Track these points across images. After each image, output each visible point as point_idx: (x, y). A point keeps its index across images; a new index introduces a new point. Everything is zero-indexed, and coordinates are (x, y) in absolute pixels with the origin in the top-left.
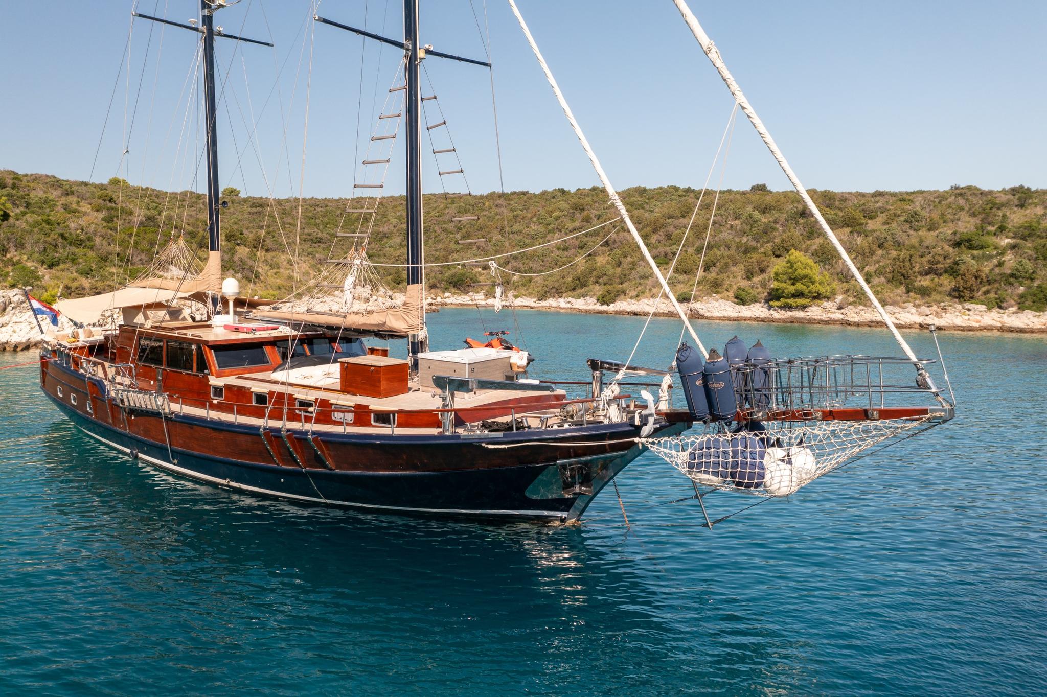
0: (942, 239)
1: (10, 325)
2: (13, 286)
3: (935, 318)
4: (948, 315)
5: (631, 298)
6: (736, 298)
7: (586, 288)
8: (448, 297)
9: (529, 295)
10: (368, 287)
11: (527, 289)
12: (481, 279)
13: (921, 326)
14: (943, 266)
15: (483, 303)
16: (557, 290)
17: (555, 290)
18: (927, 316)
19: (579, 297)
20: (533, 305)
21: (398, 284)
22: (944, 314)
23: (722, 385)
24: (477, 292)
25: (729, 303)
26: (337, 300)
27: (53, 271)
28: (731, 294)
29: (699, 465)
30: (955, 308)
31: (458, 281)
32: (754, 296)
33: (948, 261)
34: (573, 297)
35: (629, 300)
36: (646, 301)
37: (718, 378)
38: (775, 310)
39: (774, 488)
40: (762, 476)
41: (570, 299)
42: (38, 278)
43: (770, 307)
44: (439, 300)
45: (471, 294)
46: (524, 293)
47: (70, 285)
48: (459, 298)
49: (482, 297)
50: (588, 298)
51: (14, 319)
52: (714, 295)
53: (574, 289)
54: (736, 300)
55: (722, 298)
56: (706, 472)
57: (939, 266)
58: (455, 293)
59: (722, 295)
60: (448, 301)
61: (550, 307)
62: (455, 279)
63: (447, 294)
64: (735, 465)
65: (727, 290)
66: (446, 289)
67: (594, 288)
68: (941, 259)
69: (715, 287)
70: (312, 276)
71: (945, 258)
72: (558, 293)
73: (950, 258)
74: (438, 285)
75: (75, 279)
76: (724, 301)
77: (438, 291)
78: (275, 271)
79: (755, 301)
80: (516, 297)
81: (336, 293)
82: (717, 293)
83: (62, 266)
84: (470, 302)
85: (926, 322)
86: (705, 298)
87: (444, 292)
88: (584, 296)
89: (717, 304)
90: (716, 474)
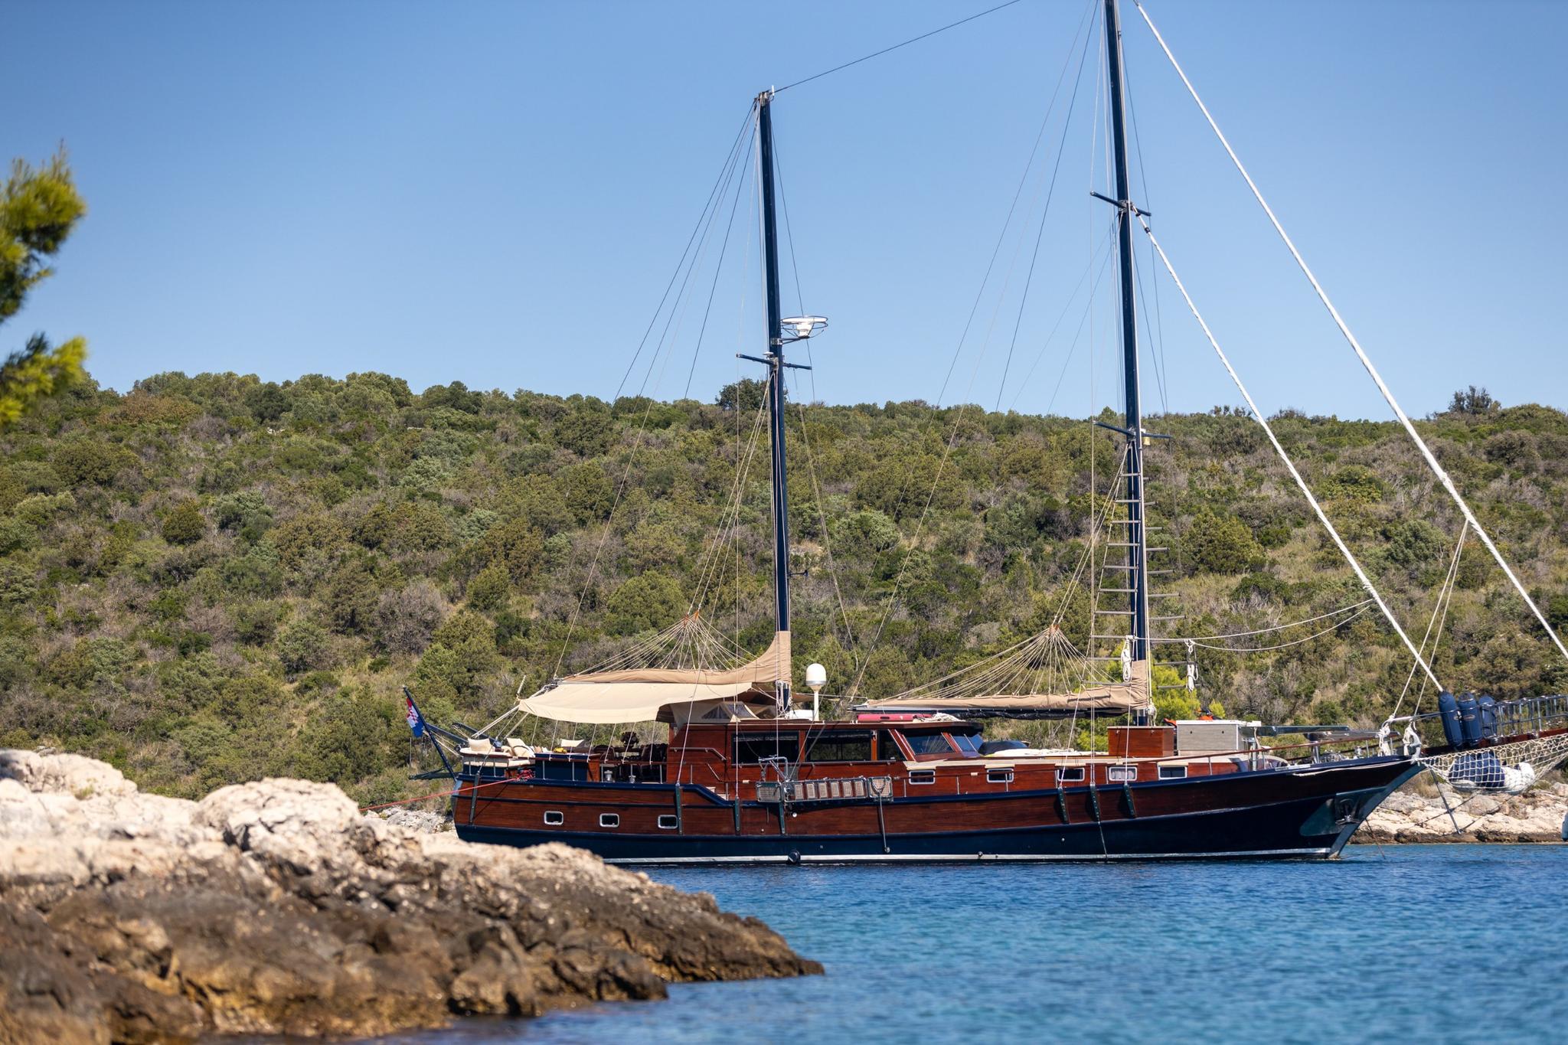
0: (1504, 613)
3: (1511, 819)
4: (1540, 811)
13: (1481, 836)
14: (1515, 685)
18: (1492, 813)
22: (1529, 809)
23: (1473, 717)
29: (1462, 773)
30: (1556, 792)
33: (1529, 672)
37: (1471, 712)
39: (1512, 786)
40: (1503, 778)
56: (1466, 778)
57: (1507, 685)
64: (1486, 771)
68: (1510, 666)
71: (1519, 664)
73: (1531, 665)
85: (1492, 827)
90: (1473, 779)
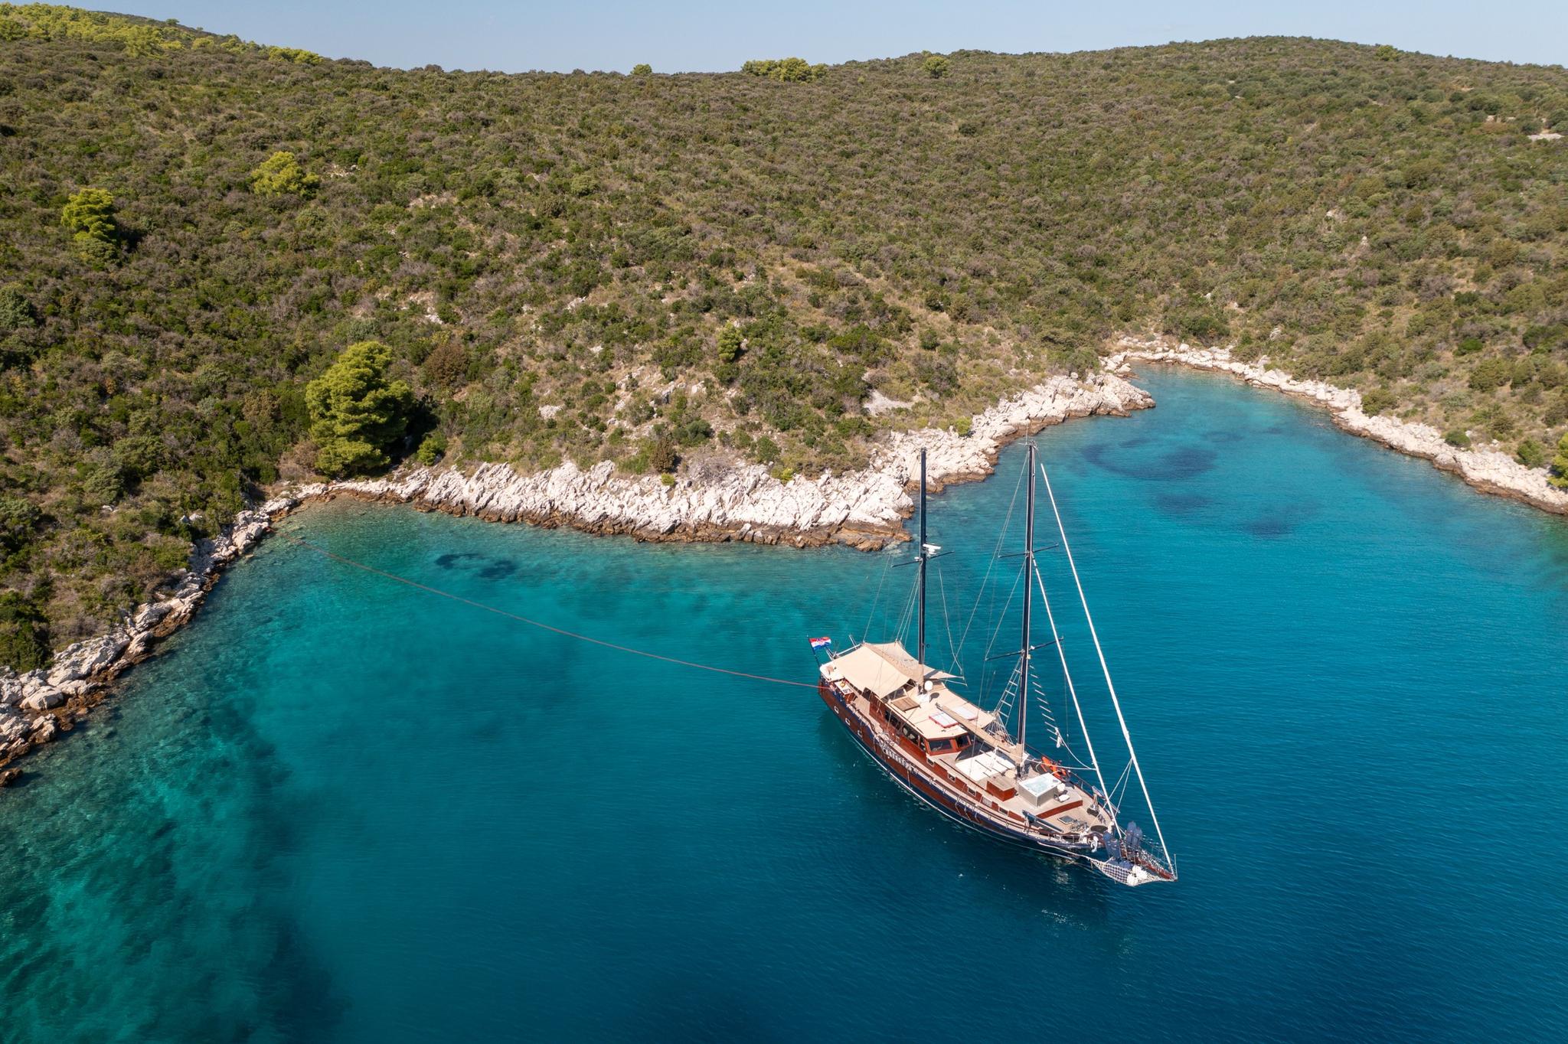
1: (761, 501)
2: (760, 462)
5: (1398, 415)
6: (1519, 454)
7: (1358, 375)
8: (1184, 352)
9: (1284, 368)
10: (1075, 375)
11: (1284, 358)
12: (1233, 323)
15: (1226, 366)
16: (1319, 371)
17: (1315, 370)
19: (1342, 386)
20: (1285, 386)
21: (1126, 321)
24: (1222, 348)
25: (1509, 460)
26: (1036, 397)
27: (784, 434)
28: (1514, 445)
31: (1200, 329)
32: (1539, 459)
34: (1336, 386)
35: (1394, 417)
36: (1411, 426)
38: (1552, 488)
41: (1332, 388)
42: (777, 451)
43: (1549, 484)
44: (1171, 354)
45: (1214, 348)
46: (1279, 364)
47: (800, 460)
48: (1197, 355)
49: (1227, 356)
50: (1355, 391)
51: (763, 497)
52: (1495, 441)
53: (1342, 373)
54: (1518, 457)
55: (1501, 450)
58: (1192, 346)
59: (1503, 444)
60: (1183, 358)
61: (1304, 394)
62: (1197, 327)
63: (1184, 346)
65: (1514, 437)
66: (1183, 338)
67: (1366, 377)
69: (1501, 429)
70: (1014, 363)
72: (1319, 373)
74: (1174, 331)
75: (803, 454)
76: (1502, 454)
77: (1174, 338)
78: (974, 362)
79: (1539, 464)
80: (1267, 368)
81: (1038, 388)
82: (1500, 439)
83: (792, 431)
84: (1209, 364)
86: (1481, 445)
87: (1180, 342)
88: (1352, 386)
89: (1491, 457)
